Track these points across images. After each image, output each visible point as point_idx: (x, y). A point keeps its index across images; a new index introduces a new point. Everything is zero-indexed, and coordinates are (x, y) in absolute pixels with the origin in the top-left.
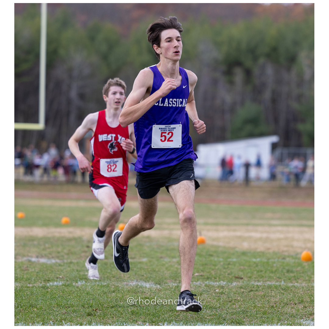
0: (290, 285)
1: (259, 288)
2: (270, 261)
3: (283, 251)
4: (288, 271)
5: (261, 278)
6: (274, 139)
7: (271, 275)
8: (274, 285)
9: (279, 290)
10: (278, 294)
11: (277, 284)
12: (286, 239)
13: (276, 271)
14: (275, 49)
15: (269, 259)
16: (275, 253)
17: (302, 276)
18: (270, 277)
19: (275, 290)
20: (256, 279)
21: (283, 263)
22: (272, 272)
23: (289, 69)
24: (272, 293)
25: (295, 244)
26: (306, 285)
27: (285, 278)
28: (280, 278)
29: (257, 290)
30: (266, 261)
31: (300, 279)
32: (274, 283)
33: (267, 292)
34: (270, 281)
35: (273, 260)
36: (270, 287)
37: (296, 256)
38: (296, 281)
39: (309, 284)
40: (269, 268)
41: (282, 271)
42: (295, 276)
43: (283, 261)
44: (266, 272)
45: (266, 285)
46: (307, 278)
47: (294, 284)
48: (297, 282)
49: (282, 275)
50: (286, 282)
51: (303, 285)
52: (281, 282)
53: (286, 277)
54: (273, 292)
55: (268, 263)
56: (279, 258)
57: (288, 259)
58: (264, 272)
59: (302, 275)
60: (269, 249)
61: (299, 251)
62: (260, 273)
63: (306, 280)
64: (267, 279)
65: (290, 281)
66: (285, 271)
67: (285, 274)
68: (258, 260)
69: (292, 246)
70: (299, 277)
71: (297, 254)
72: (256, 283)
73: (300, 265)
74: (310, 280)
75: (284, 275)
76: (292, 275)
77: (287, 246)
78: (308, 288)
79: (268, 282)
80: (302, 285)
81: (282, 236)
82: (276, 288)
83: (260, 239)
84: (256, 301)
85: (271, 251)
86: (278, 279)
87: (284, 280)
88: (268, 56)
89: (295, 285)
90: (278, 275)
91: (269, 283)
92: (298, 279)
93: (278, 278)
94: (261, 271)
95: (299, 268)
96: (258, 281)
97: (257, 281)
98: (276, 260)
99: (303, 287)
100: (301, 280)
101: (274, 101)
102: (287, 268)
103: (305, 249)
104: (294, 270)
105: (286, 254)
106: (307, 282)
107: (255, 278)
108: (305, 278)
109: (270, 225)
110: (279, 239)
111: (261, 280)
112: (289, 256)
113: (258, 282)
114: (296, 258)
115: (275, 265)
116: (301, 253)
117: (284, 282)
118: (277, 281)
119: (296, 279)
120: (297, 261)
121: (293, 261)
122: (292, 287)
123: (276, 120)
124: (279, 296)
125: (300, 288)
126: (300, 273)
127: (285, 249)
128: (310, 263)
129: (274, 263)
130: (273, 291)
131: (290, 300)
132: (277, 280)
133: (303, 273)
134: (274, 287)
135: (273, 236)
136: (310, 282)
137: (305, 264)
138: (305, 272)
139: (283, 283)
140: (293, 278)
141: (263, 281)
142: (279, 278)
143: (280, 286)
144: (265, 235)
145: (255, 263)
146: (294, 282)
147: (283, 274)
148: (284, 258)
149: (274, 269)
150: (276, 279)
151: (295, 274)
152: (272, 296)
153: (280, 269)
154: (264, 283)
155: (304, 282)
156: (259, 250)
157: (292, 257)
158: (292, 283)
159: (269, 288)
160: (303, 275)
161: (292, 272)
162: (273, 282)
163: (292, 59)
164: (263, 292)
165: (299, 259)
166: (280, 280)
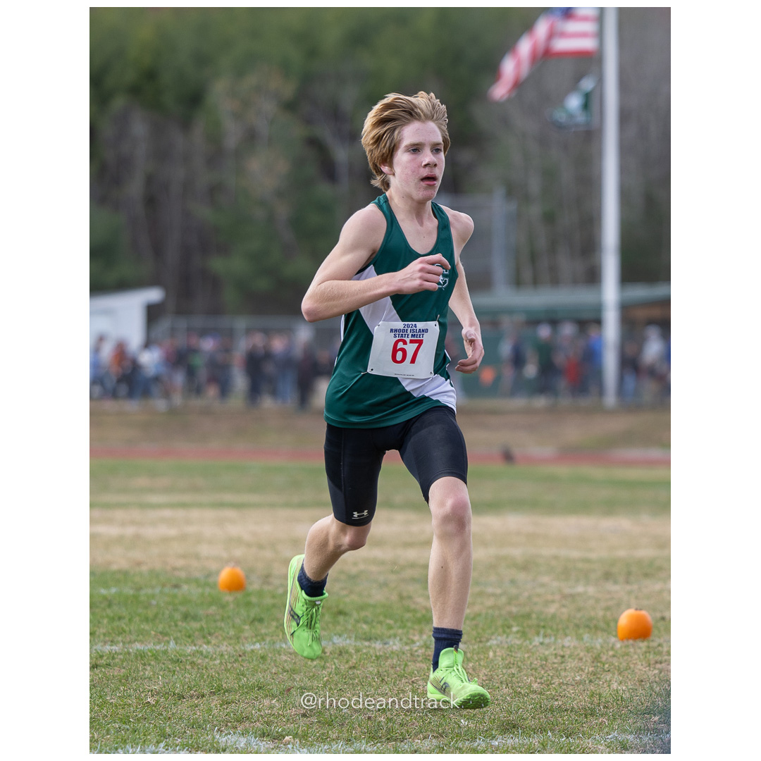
0: (190, 649)
1: (113, 658)
2: (143, 592)
3: (175, 569)
4: (186, 617)
5: (120, 634)
6: (154, 295)
7: (145, 626)
8: (150, 651)
9: (164, 664)
10: (161, 673)
11: (158, 647)
12: (183, 538)
13: (156, 616)
14: (151, 75)
15: (139, 589)
16: (154, 574)
17: (221, 629)
18: (142, 632)
19: (152, 663)
20: (107, 639)
21: (175, 596)
22: (147, 620)
23: (186, 124)
24: (146, 670)
25: (205, 550)
26: (230, 649)
27: (179, 635)
28: (166, 634)
29: (109, 665)
30: (131, 592)
31: (217, 634)
32: (151, 646)
33: (134, 668)
34: (141, 642)
35: (150, 591)
36: (141, 656)
37: (207, 580)
38: (205, 640)
39: (237, 648)
40: (140, 611)
41: (171, 617)
42: (202, 629)
43: (176, 591)
44: (130, 620)
45: (131, 650)
46: (232, 633)
47: (201, 646)
48: (208, 643)
49: (170, 626)
50: (181, 644)
51: (224, 648)
52: (168, 642)
53: (180, 631)
54: (149, 668)
55: (136, 597)
56: (164, 586)
57: (185, 587)
58: (126, 620)
59: (219, 624)
60: (139, 564)
61: (213, 566)
62: (116, 624)
63: (231, 638)
64: (133, 637)
65: (190, 640)
66: (177, 616)
67: (180, 623)
68: (113, 590)
69: (197, 557)
70: (213, 631)
71: (209, 575)
72: (107, 648)
73: (215, 601)
74: (238, 638)
75: (176, 625)
76: (195, 625)
77: (184, 556)
78: (233, 656)
79: (136, 643)
80: (218, 650)
81: (173, 532)
82: (156, 658)
83: (120, 540)
84: (106, 690)
85: (144, 568)
86: (161, 637)
87: (176, 639)
88: (135, 91)
89: (201, 649)
90: (160, 627)
91: (138, 646)
92: (210, 634)
93: (161, 633)
94: (120, 618)
95: (213, 609)
96: (112, 641)
97: (109, 643)
98: (157, 591)
99: (222, 655)
100: (217, 637)
101: (151, 201)
102: (183, 609)
103: (228, 561)
104: (201, 612)
105: (183, 575)
106: (232, 642)
107: (104, 635)
108: (228, 633)
109: (144, 506)
110: (165, 540)
111: (120, 639)
112: (188, 581)
113: (112, 645)
114: (206, 584)
115: (154, 602)
116: (218, 572)
117: (176, 644)
118: (159, 643)
119: (206, 635)
120: (207, 590)
121: (200, 590)
122: (193, 655)
123: (158, 250)
124: (163, 676)
125: (214, 656)
126: (215, 621)
127: (180, 563)
128: (239, 595)
129: (153, 596)
130: (149, 665)
131: (189, 687)
132: (159, 639)
133: (222, 620)
134: (152, 656)
135: (149, 532)
136: (238, 642)
137: (229, 598)
138: (229, 617)
139: (172, 644)
140: (197, 633)
141: (124, 643)
142: (164, 634)
143: (165, 652)
144: (130, 531)
145: (105, 598)
146: (199, 642)
147: (173, 624)
148: (176, 586)
149: (150, 614)
150: (155, 635)
151: (203, 623)
152: (145, 678)
153: (167, 612)
154: (127, 646)
155: (225, 643)
156: (115, 567)
157: (197, 581)
158: (195, 645)
159: (139, 658)
160: (223, 625)
161: (195, 618)
162: (149, 643)
163: (194, 99)
164: (124, 668)
165: (214, 586)
166: (166, 638)
